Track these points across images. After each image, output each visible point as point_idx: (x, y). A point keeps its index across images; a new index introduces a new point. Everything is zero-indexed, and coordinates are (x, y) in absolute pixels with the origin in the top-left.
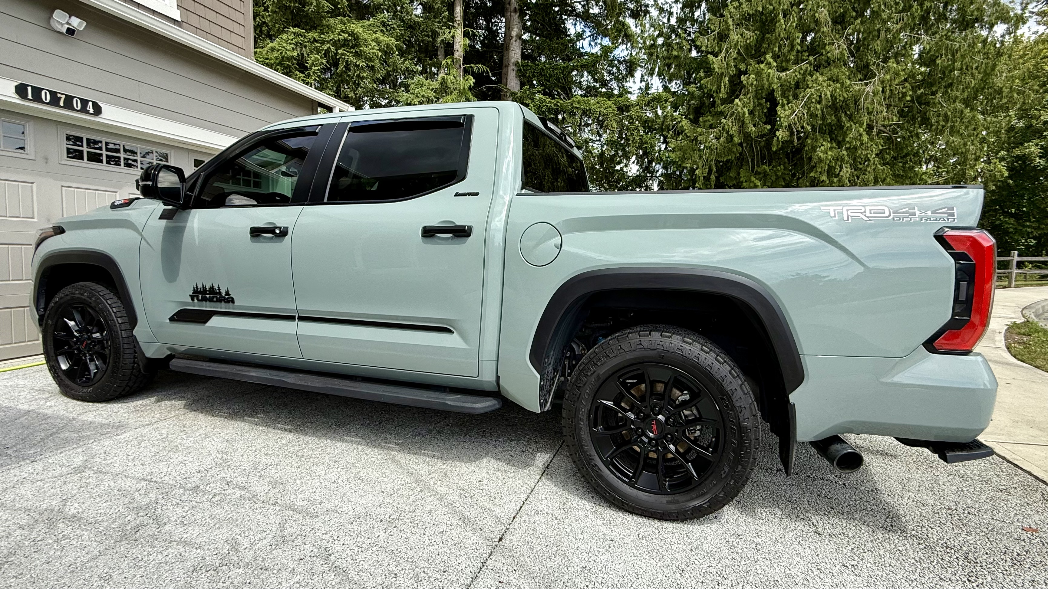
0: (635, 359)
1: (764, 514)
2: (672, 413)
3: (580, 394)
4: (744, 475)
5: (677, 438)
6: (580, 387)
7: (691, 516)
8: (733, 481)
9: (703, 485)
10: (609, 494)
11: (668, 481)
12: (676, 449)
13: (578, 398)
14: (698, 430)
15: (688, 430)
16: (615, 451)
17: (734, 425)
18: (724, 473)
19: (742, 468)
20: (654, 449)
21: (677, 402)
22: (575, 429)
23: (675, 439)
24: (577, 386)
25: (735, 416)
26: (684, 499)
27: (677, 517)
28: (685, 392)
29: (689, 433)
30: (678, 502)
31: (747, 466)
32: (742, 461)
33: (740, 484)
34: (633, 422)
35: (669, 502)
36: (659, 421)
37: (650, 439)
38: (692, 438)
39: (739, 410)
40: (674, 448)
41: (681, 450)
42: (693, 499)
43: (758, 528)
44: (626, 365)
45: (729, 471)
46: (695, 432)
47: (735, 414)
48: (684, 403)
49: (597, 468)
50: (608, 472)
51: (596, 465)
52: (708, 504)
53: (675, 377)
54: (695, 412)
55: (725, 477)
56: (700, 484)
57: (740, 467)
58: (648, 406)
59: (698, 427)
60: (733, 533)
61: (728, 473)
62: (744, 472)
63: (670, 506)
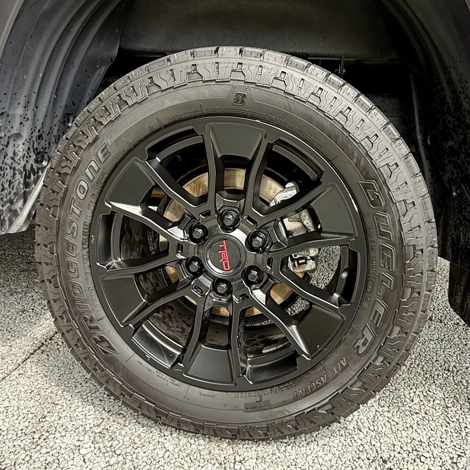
0: (185, 105)
1: (416, 400)
2: (260, 224)
3: (67, 190)
4: (403, 344)
5: (269, 276)
6: (66, 174)
7: (295, 431)
8: (381, 359)
9: (320, 368)
10: (131, 396)
11: (251, 363)
12: (268, 297)
13: (63, 199)
14: (312, 258)
15: (293, 260)
16: (145, 307)
17: (389, 242)
18: (364, 344)
19: (402, 330)
20: (224, 300)
21: (272, 204)
22: (59, 266)
23: (266, 277)
24: (60, 174)
25: (394, 224)
26: (280, 400)
27: (266, 434)
28: (289, 185)
29: (294, 265)
30: (267, 406)
31: (411, 327)
32: (403, 317)
33: (394, 364)
34: (180, 247)
35: (249, 408)
36: (235, 242)
37: (217, 281)
38: (301, 276)
39: (401, 208)
40: (264, 296)
41: (279, 300)
42: (297, 399)
43: (415, 435)
44: (165, 122)
45: (375, 338)
46: (306, 263)
47: (393, 219)
48: (285, 204)
49: (105, 344)
50: (129, 351)
51: (103, 340)
52: (329, 407)
53: (270, 146)
54: (308, 222)
55: (366, 352)
56: (313, 368)
57: (397, 329)
58: (213, 212)
59: (313, 252)
60: (372, 455)
61: (372, 344)
62: (405, 339)
63: (253, 414)
